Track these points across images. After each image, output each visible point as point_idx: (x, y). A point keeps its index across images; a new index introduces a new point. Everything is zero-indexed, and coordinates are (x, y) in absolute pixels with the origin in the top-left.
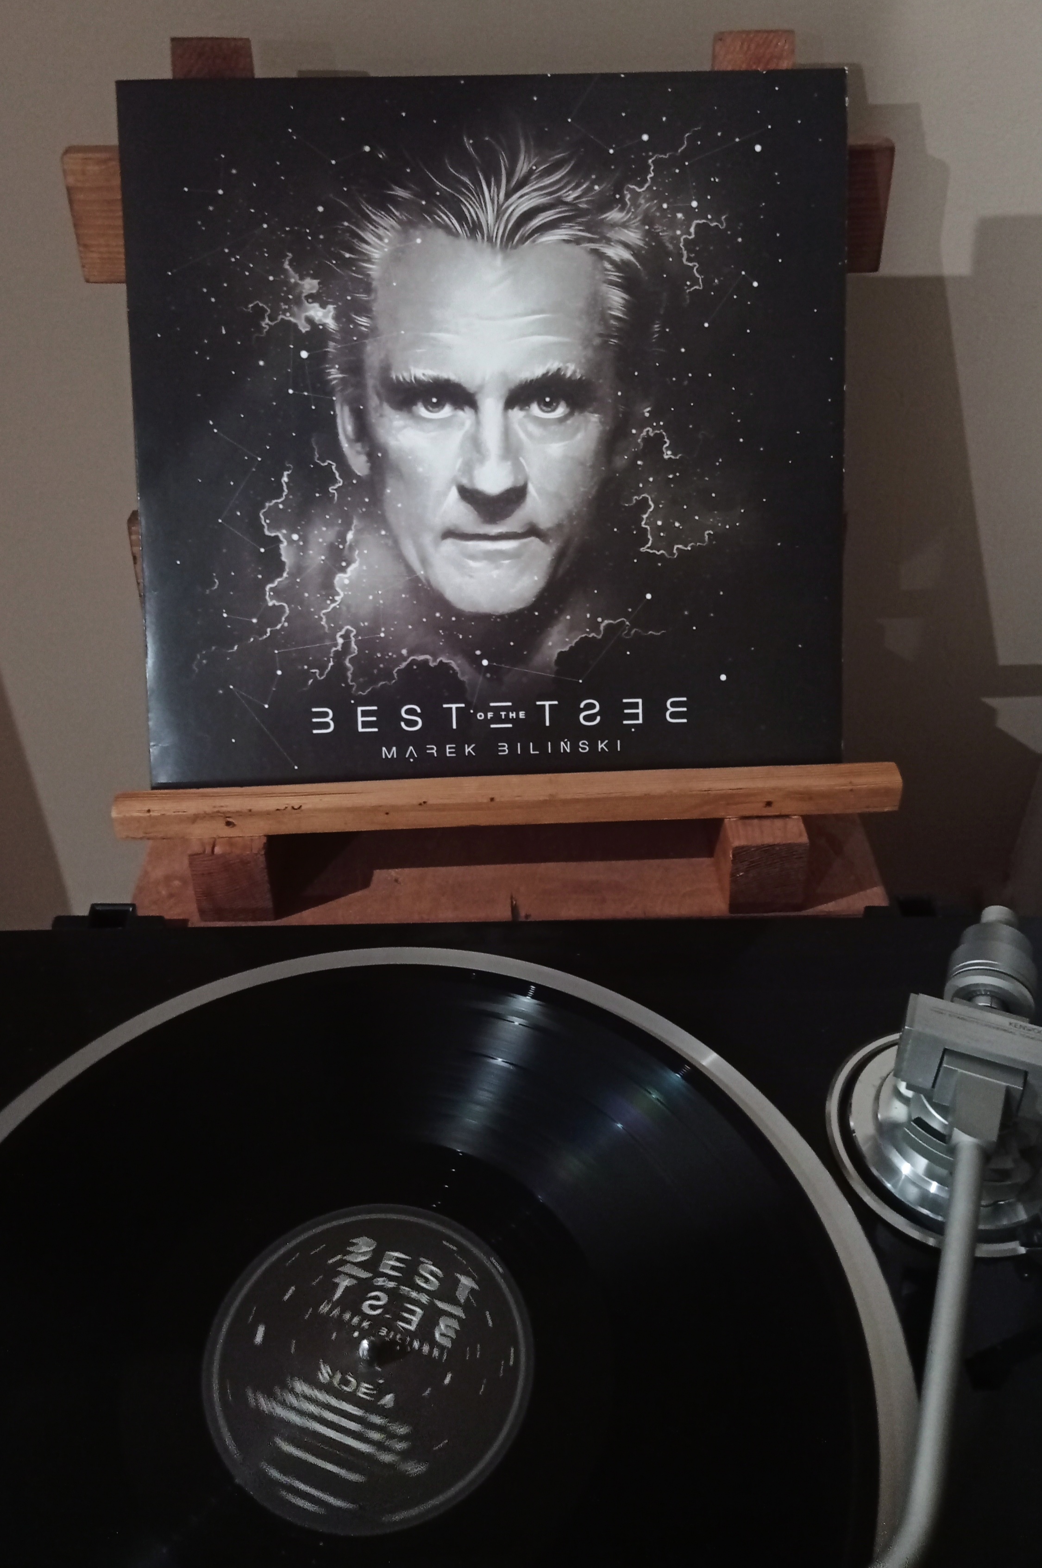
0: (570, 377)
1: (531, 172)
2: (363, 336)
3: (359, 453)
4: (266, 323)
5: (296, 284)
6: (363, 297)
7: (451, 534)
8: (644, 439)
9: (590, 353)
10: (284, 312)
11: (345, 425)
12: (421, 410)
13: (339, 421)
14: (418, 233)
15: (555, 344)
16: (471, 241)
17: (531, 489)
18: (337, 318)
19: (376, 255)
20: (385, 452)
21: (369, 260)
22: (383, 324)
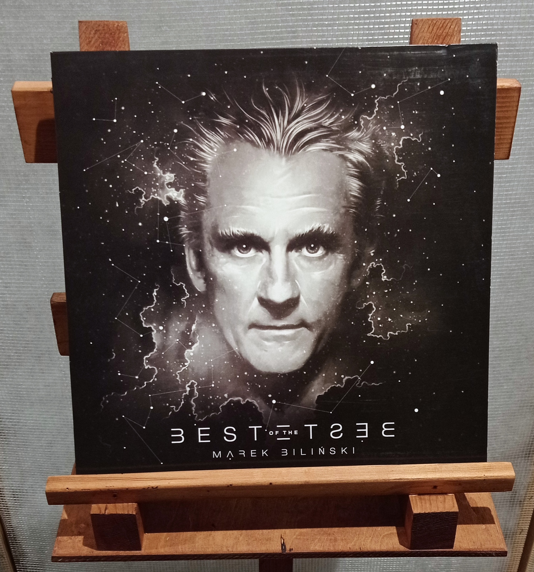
0: (326, 232)
1: (303, 108)
2: (202, 208)
3: (199, 278)
4: (143, 200)
5: (161, 177)
6: (202, 184)
7: (254, 326)
8: (370, 269)
9: (338, 217)
10: (154, 193)
11: (191, 261)
12: (236, 252)
13: (187, 259)
14: (235, 145)
15: (318, 212)
16: (267, 150)
17: (302, 298)
18: (186, 197)
19: (209, 159)
20: (215, 278)
21: (205, 162)
22: (213, 200)
